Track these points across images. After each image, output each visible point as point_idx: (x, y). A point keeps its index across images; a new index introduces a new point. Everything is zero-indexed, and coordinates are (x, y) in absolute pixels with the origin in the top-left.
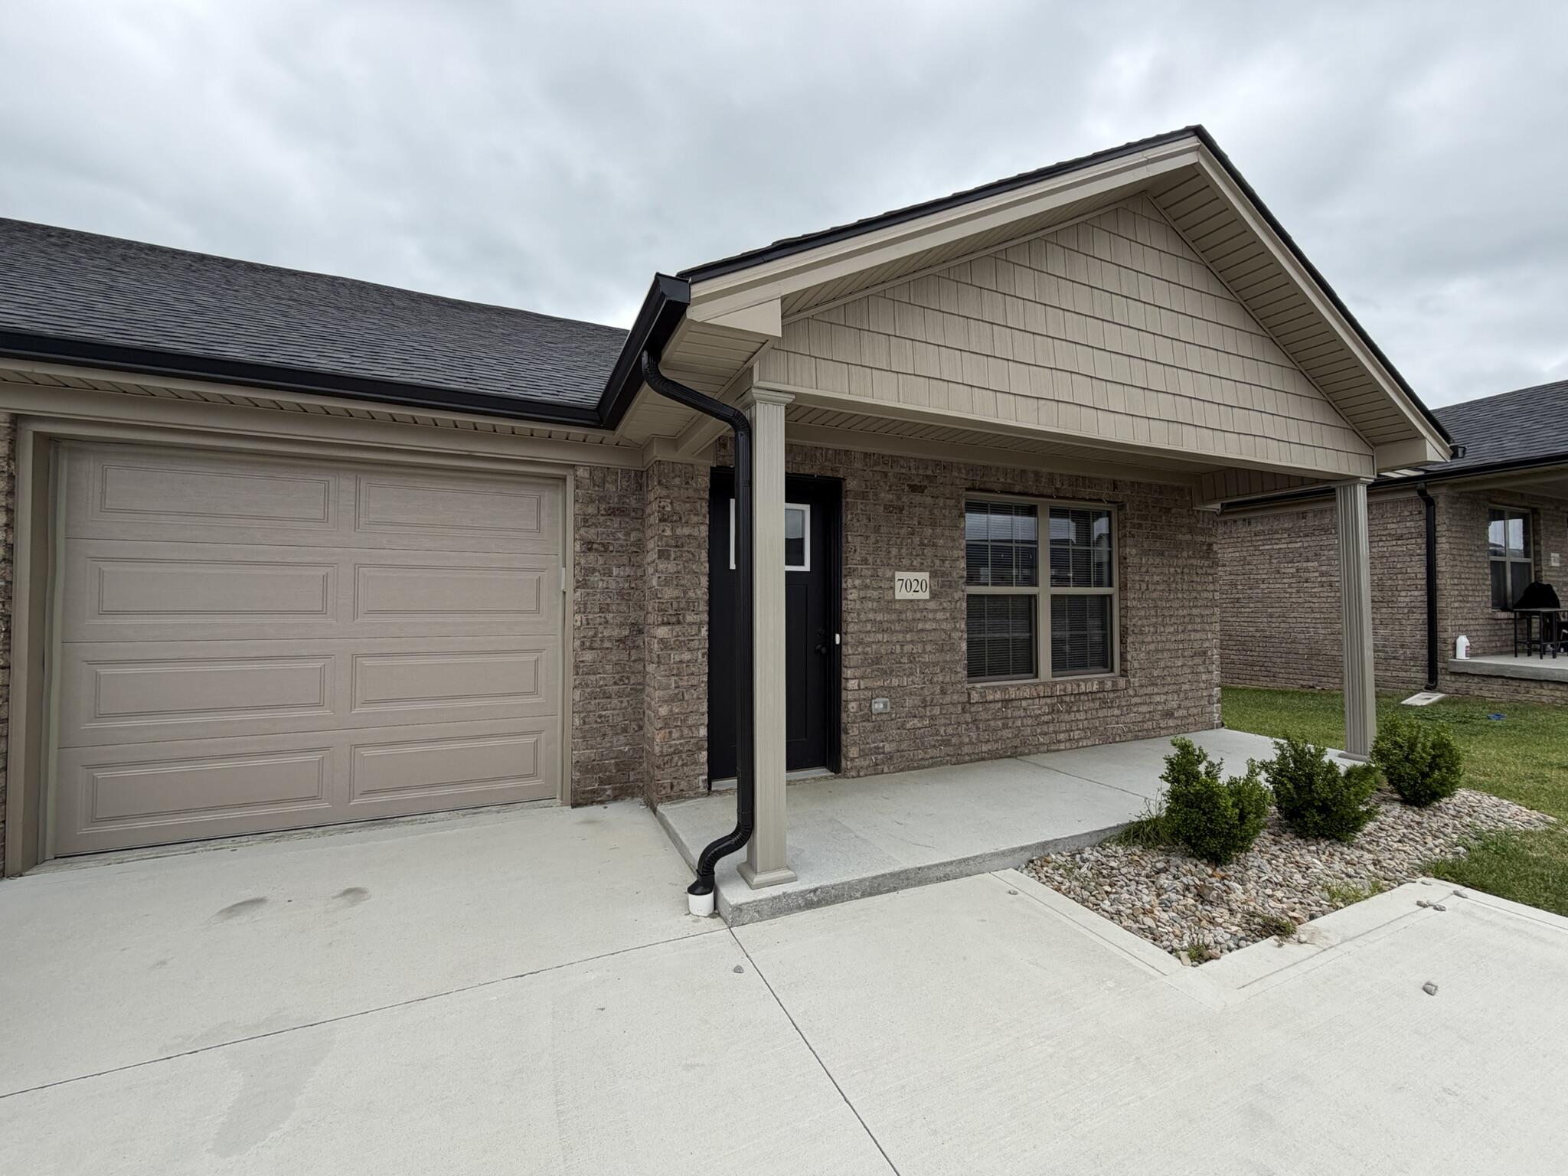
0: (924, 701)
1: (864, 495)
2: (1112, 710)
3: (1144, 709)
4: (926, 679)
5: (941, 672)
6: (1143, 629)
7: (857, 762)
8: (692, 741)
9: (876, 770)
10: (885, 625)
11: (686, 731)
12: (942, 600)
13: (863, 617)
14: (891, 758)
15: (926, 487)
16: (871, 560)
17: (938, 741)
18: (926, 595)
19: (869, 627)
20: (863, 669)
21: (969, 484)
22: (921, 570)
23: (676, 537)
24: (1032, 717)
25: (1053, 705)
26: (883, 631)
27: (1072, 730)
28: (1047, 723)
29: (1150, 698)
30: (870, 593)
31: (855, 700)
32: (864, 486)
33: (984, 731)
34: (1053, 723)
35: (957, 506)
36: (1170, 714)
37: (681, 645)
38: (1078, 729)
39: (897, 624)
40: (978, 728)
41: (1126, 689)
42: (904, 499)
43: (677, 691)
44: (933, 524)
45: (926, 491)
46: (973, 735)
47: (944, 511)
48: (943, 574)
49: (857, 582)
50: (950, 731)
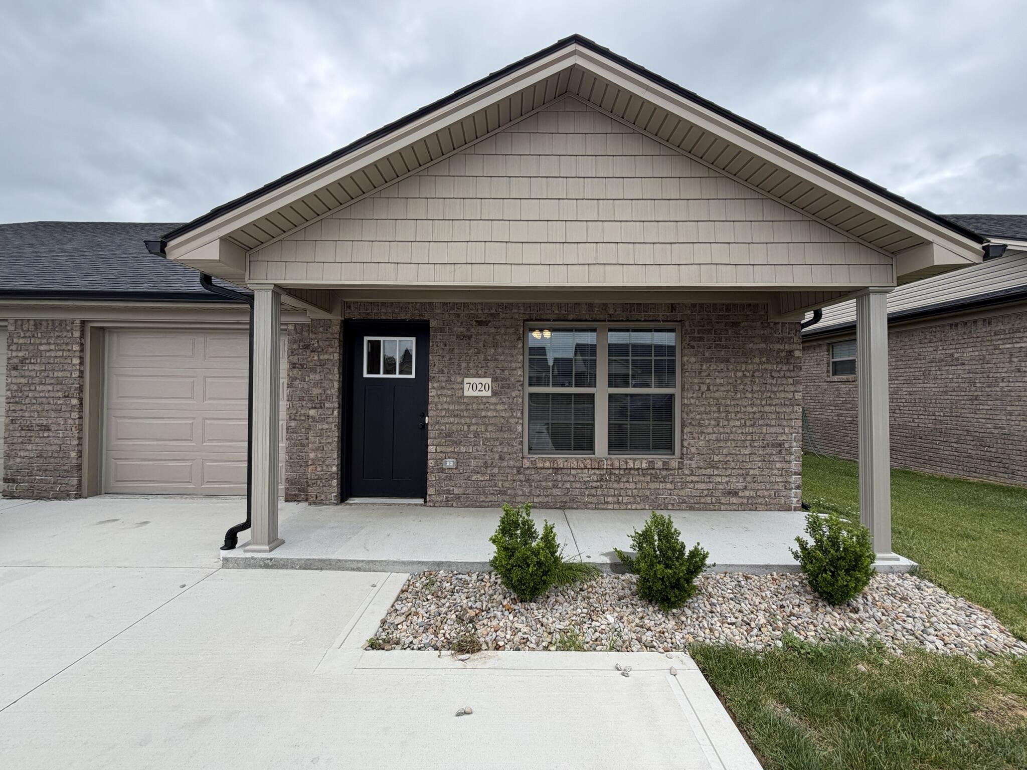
0: (486, 463)
1: (441, 330)
2: (664, 484)
3: (702, 486)
4: (487, 449)
5: (501, 444)
6: (701, 422)
7: (434, 498)
8: (329, 473)
9: (448, 504)
10: (456, 413)
11: (325, 468)
12: (502, 397)
13: (439, 407)
14: (459, 498)
15: (490, 321)
16: (446, 371)
17: (496, 491)
18: (489, 394)
19: (443, 413)
20: (440, 439)
21: (527, 317)
22: (485, 377)
23: (319, 360)
24: (581, 482)
25: (602, 475)
26: (455, 416)
27: (620, 496)
28: (596, 488)
29: (709, 478)
30: (444, 392)
31: (433, 459)
32: (442, 324)
33: (535, 488)
34: (601, 488)
35: (516, 333)
36: (735, 493)
37: (323, 420)
38: (627, 496)
39: (465, 412)
40: (530, 486)
41: (679, 469)
42: (472, 330)
43: (319, 445)
44: (495, 345)
45: (489, 324)
46: (527, 490)
47: (504, 337)
48: (503, 379)
49: (436, 385)
50: (506, 485)
